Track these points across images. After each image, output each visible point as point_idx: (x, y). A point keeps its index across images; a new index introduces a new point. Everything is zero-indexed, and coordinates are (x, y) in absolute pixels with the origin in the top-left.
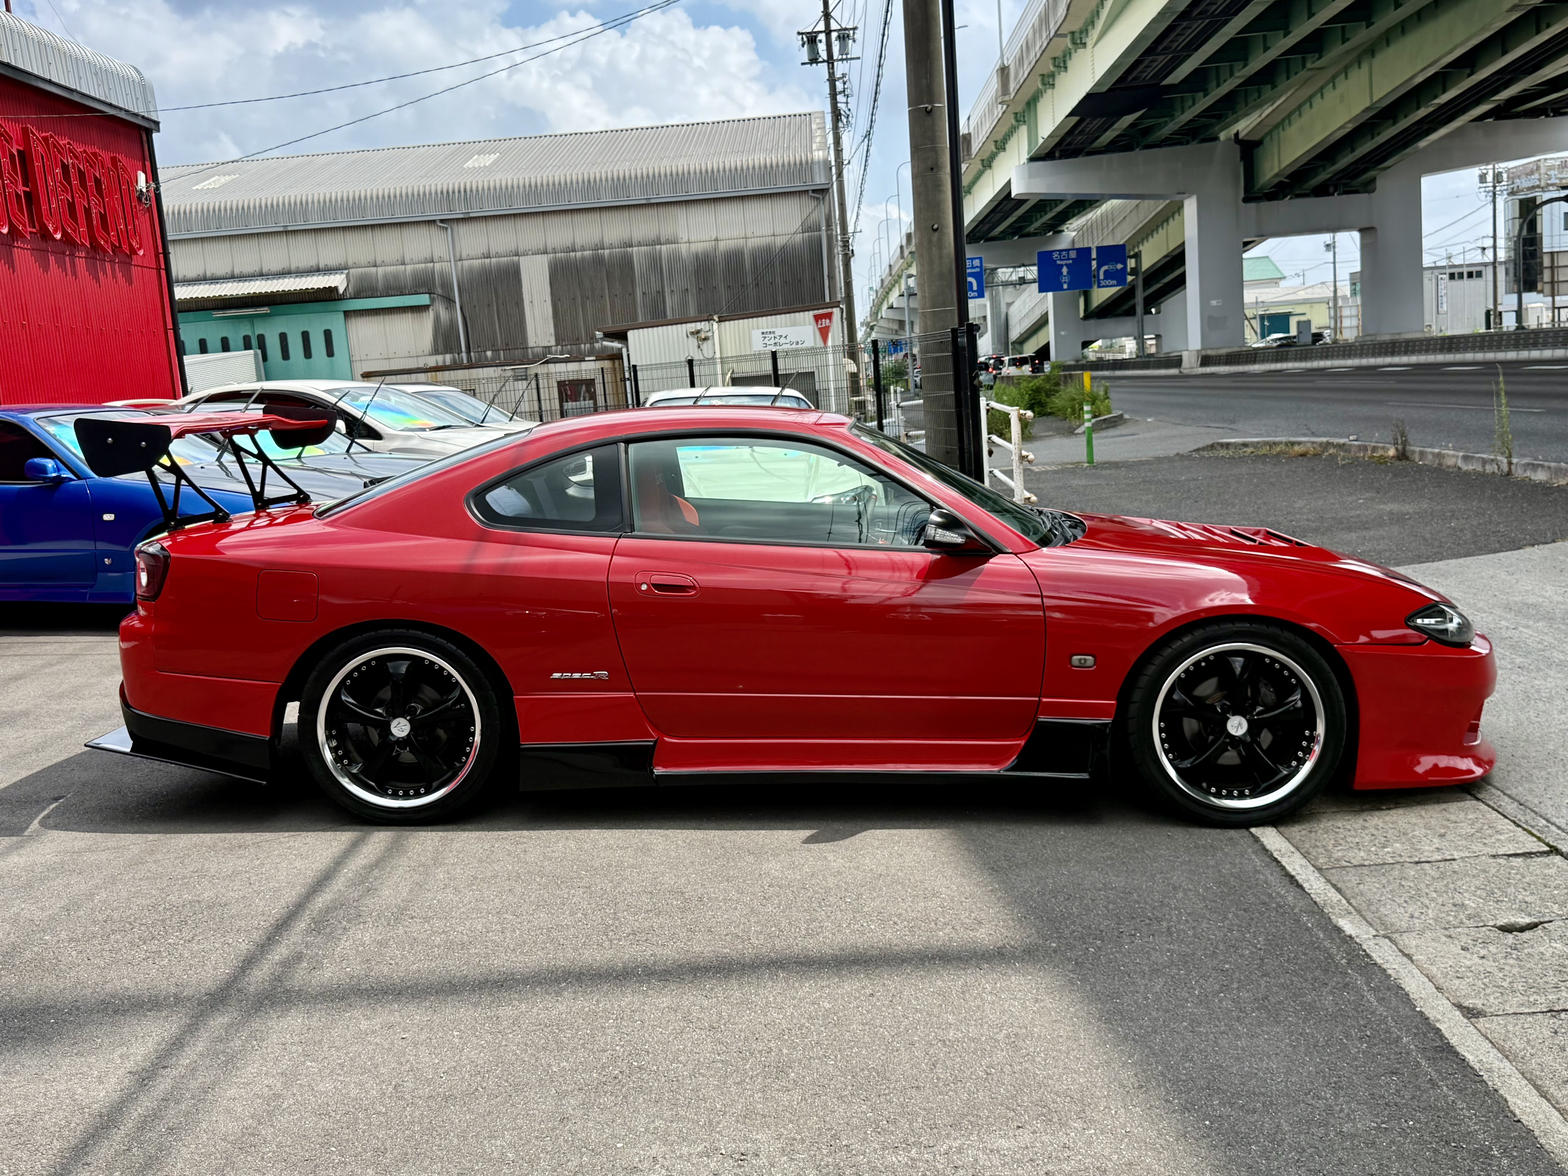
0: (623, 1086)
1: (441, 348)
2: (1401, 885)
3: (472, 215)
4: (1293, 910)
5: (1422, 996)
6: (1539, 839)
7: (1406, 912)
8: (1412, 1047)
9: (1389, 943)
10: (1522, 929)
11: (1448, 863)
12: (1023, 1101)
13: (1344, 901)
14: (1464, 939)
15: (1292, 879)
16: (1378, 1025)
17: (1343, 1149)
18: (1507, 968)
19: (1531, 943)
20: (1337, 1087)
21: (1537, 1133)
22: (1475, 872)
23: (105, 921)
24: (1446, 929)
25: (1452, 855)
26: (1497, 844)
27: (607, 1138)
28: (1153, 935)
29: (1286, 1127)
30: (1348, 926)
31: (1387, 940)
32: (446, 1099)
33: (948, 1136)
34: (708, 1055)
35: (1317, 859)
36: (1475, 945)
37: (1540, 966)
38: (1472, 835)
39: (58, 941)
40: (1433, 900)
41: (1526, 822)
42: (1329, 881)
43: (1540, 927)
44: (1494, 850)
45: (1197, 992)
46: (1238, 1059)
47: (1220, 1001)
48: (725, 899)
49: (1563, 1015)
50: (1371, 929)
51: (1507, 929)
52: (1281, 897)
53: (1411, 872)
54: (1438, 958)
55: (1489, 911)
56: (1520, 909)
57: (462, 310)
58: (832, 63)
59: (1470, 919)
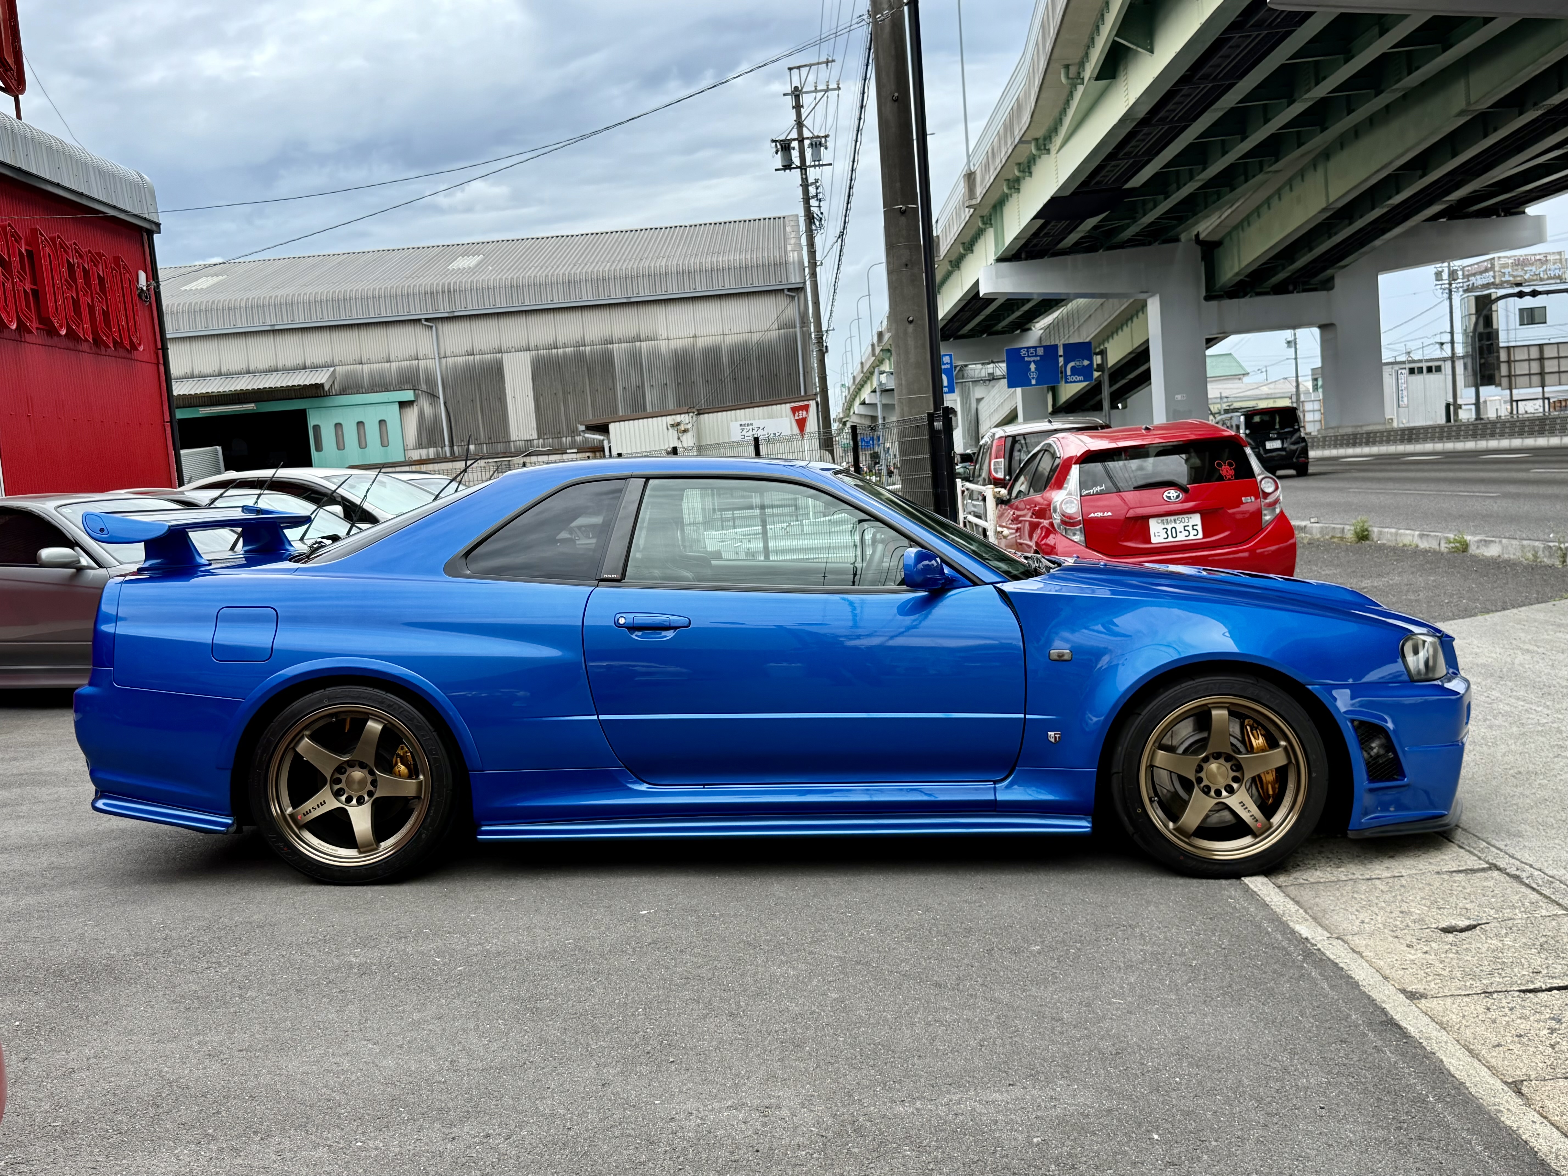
1: (425, 442)
2: (1353, 898)
3: (456, 314)
4: (1255, 918)
5: (1370, 983)
6: (1480, 858)
7: (1357, 918)
8: (1360, 1022)
9: (1342, 943)
11: (1396, 879)
13: (1301, 911)
14: (1409, 938)
15: (1254, 894)
16: (1330, 1006)
18: (1447, 960)
19: (1469, 940)
20: (1293, 1053)
21: (1468, 1085)
22: (1421, 885)
24: (1393, 931)
25: (1400, 872)
26: (1442, 863)
29: (1246, 1082)
30: (1304, 929)
31: (1340, 941)
33: (949, 1092)
36: (1418, 943)
37: (1476, 958)
38: (1419, 856)
39: (124, 955)
40: (1382, 908)
41: (1469, 845)
42: (1288, 896)
43: (1478, 928)
44: (1439, 868)
45: (1167, 982)
47: (1189, 989)
48: (735, 915)
49: (1495, 996)
50: (1325, 932)
51: (1447, 930)
52: (1244, 908)
53: (1363, 887)
54: (1385, 954)
55: (1433, 916)
56: (1460, 915)
57: (445, 406)
58: (805, 169)
59: (1415, 923)
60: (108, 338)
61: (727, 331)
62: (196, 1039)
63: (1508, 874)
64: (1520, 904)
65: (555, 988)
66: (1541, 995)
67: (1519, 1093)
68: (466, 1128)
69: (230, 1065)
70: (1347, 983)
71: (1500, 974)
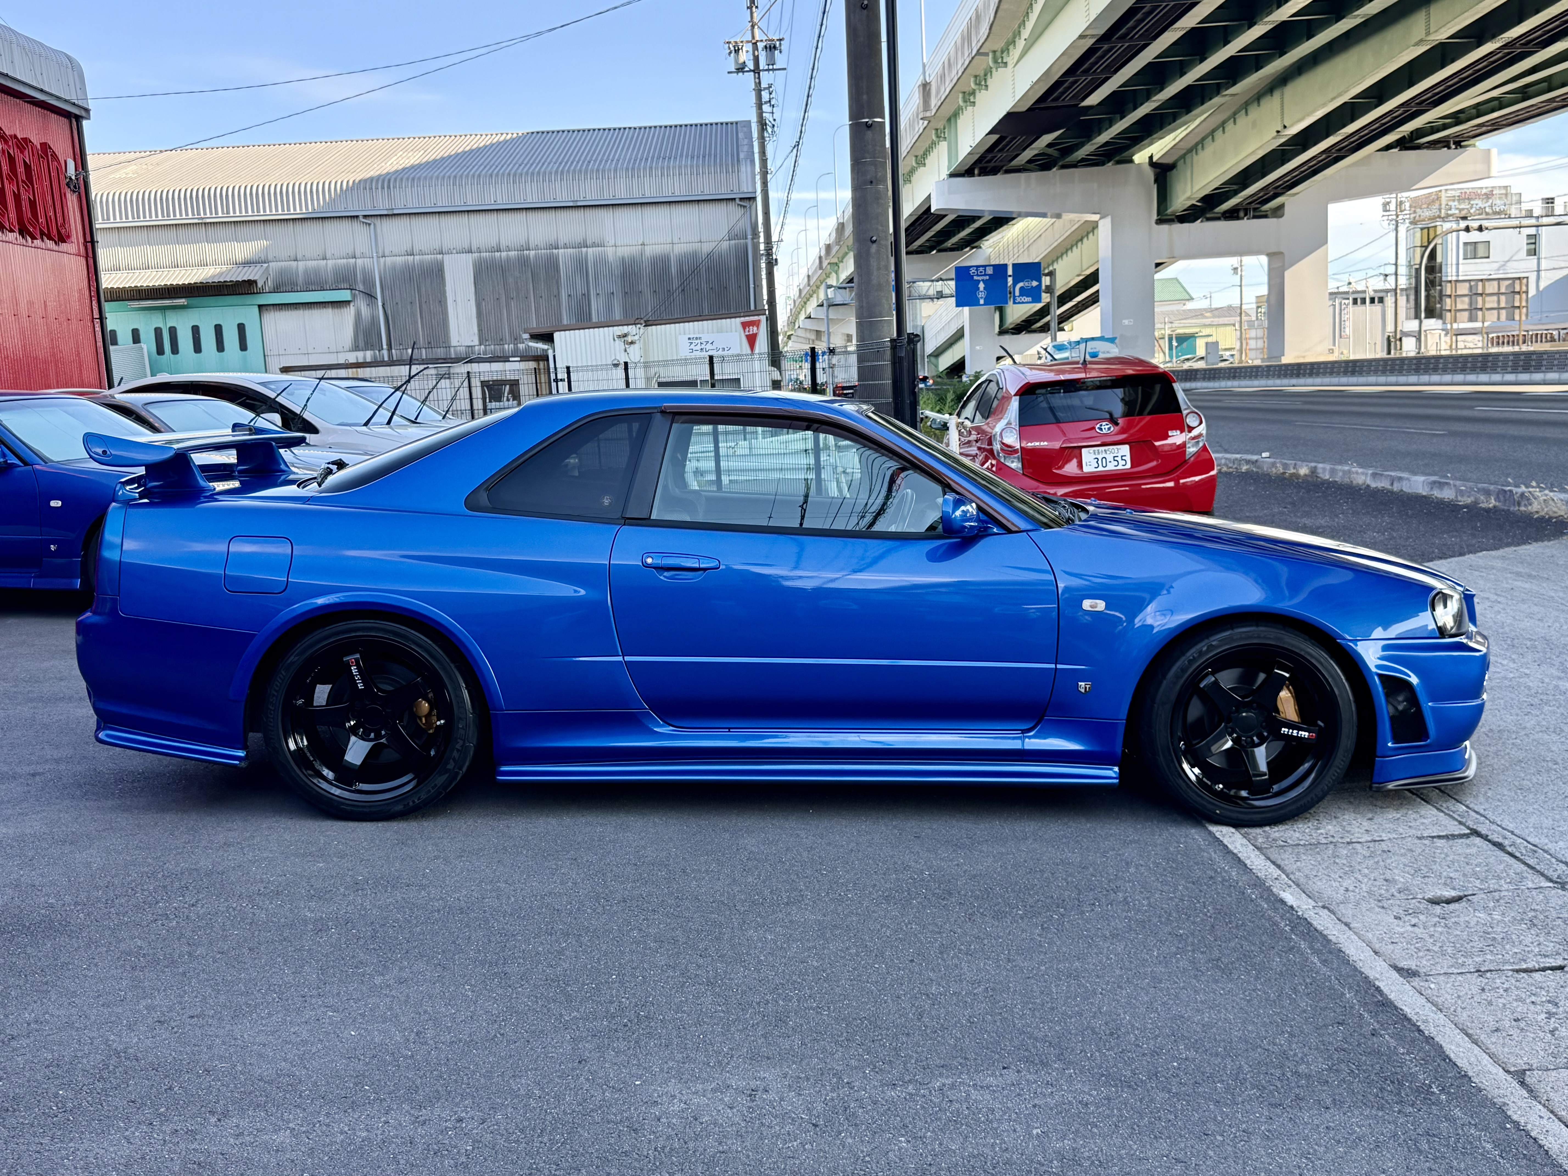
0: (633, 1034)
1: (361, 344)
2: (1335, 862)
3: (397, 212)
4: (1237, 884)
5: (1361, 958)
6: (1460, 823)
7: (1341, 886)
8: (1355, 1001)
9: (1328, 913)
10: (1449, 902)
11: (1377, 843)
13: (1284, 876)
14: (1396, 909)
16: (1323, 983)
17: (1299, 1087)
18: (1436, 935)
19: (1457, 913)
21: (1470, 1073)
22: (1403, 851)
24: (1379, 901)
25: (1380, 836)
26: (1422, 827)
27: (625, 1077)
29: (1246, 1068)
30: (1289, 897)
31: (1326, 911)
33: (941, 1075)
36: (1406, 915)
37: (1466, 933)
38: (1398, 819)
39: (64, 905)
40: (1365, 875)
41: (1447, 808)
42: (1268, 858)
43: (1465, 899)
44: (1420, 833)
46: (1198, 1011)
48: (707, 871)
49: (1488, 975)
50: (1310, 900)
51: (1435, 901)
52: (1226, 872)
53: (1344, 851)
54: (1373, 926)
55: (1418, 885)
56: (1445, 884)
57: (384, 307)
58: (759, 73)
59: (1400, 892)
60: (35, 228)
61: (676, 240)
62: (144, 1003)
63: (1489, 841)
64: (1505, 874)
65: (524, 951)
66: (1537, 976)
67: (1522, 1083)
68: (437, 1111)
69: (182, 1033)
70: (1338, 957)
71: (1492, 952)
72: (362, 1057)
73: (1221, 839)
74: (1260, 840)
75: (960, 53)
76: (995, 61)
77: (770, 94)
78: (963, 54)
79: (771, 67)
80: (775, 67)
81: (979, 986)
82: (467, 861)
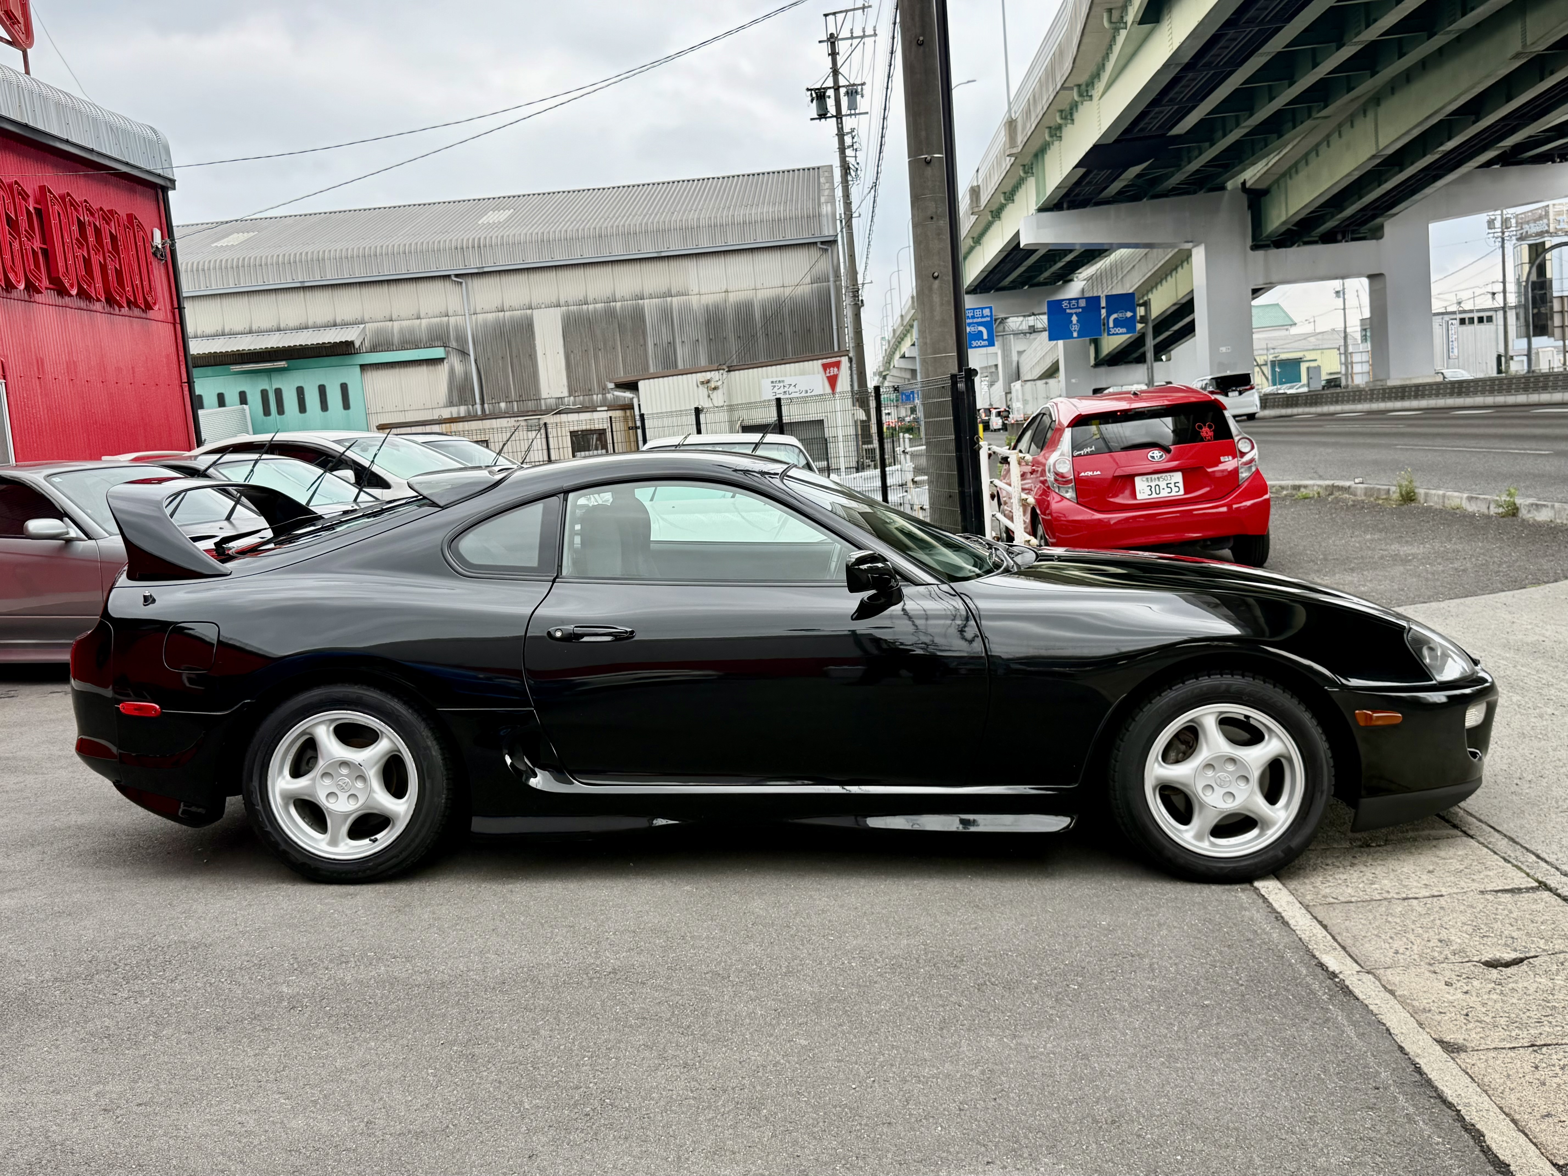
0: (593, 1124)
1: (455, 400)
2: (1387, 921)
3: (486, 270)
4: (1277, 946)
5: (1403, 1031)
6: (1528, 875)
7: (1391, 948)
8: (1390, 1081)
9: (1373, 979)
10: (1507, 965)
11: (1435, 899)
12: (994, 1136)
13: (1329, 937)
14: (1448, 974)
15: (1279, 917)
16: (1357, 1061)
18: (1490, 1003)
19: (1515, 978)
20: (1312, 1121)
22: (1462, 908)
23: (90, 962)
24: (1430, 964)
25: (1440, 891)
26: (1486, 880)
28: (1135, 971)
29: (1257, 1161)
30: (1332, 962)
31: (1370, 977)
32: (417, 1135)
34: (681, 1092)
35: (1304, 895)
36: (1458, 981)
37: (1523, 1001)
38: (1461, 872)
39: (42, 982)
40: (1419, 935)
41: (1516, 858)
42: (1316, 918)
43: (1525, 962)
44: (1483, 886)
46: (1213, 1094)
48: (708, 937)
49: (1544, 1049)
50: (1355, 965)
51: (1492, 964)
52: (1266, 933)
53: (1398, 909)
54: (1421, 994)
55: (1475, 946)
56: (1506, 945)
57: (476, 363)
58: (841, 118)
59: (1455, 954)
60: (121, 297)
61: (759, 286)
62: (96, 1089)
63: (1559, 895)
65: (497, 1029)
70: (1379, 1031)
71: (1550, 1023)
72: (304, 1151)
73: (1266, 896)
74: (1309, 897)
75: (1044, 89)
76: (1081, 95)
77: (853, 138)
78: (1048, 90)
79: (853, 112)
80: (857, 111)
81: (976, 1067)
82: (461, 930)
